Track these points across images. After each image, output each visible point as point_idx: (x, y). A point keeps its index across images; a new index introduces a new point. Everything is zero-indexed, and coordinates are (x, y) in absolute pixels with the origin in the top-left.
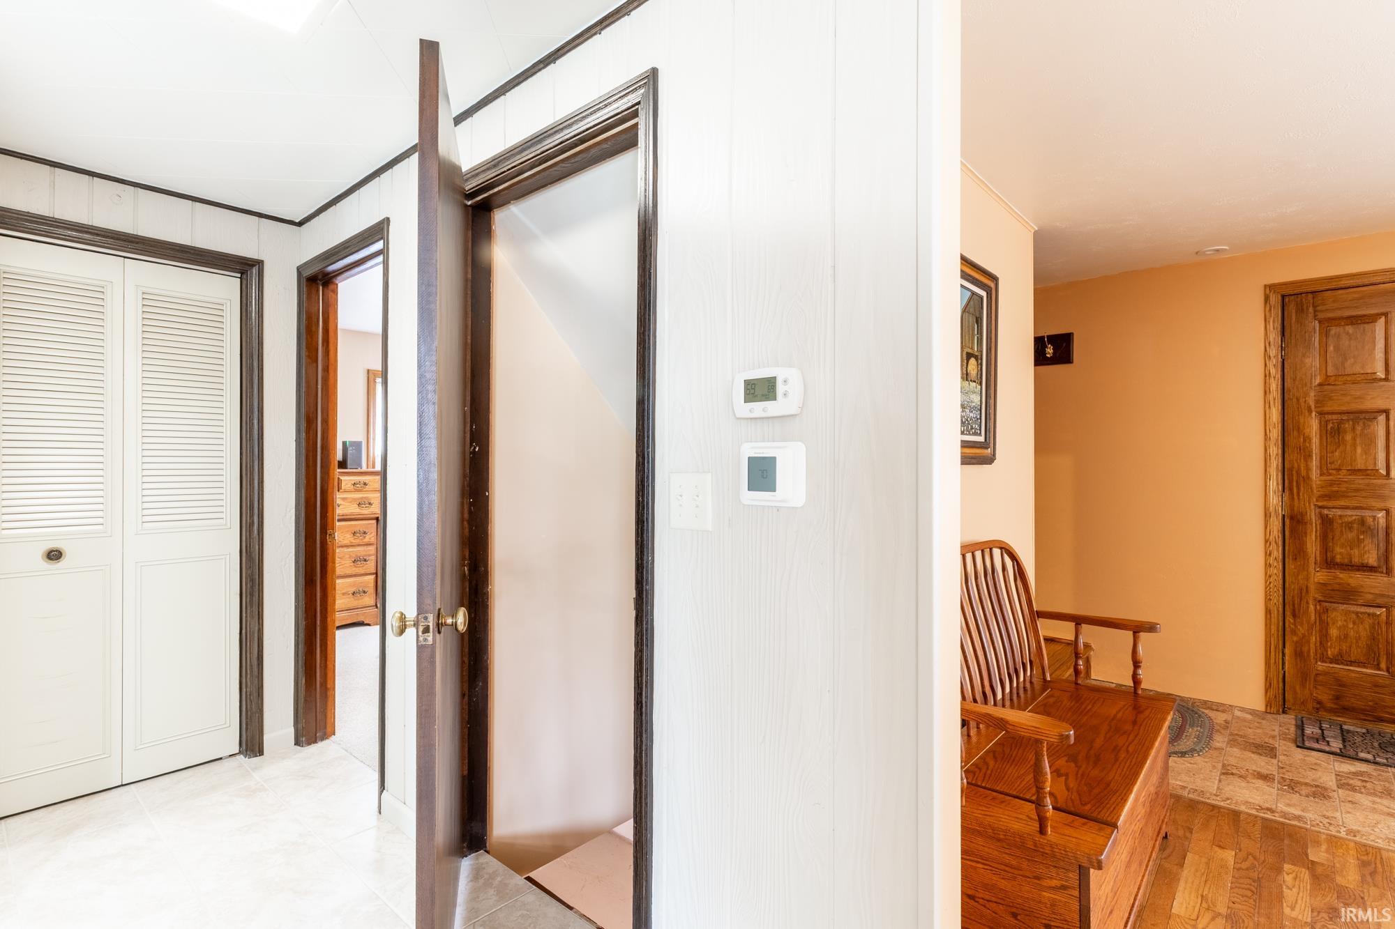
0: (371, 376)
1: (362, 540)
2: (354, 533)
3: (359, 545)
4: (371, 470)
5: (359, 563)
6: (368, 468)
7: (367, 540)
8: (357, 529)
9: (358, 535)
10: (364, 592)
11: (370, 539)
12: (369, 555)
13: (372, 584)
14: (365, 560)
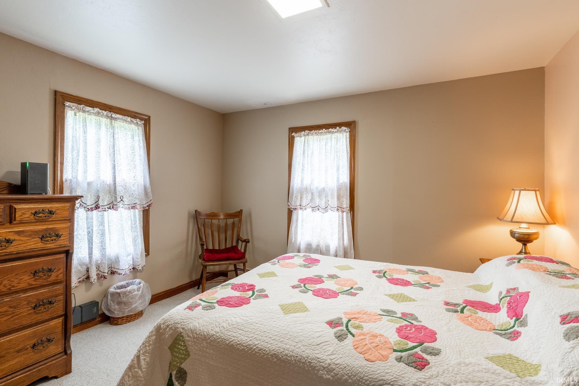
0: (59, 98)
1: (46, 279)
2: (35, 273)
3: (42, 286)
4: (58, 195)
5: (42, 308)
6: (54, 193)
7: (53, 277)
8: (36, 268)
9: (41, 274)
10: (49, 341)
11: (57, 276)
12: (57, 296)
13: (60, 329)
14: (50, 303)
